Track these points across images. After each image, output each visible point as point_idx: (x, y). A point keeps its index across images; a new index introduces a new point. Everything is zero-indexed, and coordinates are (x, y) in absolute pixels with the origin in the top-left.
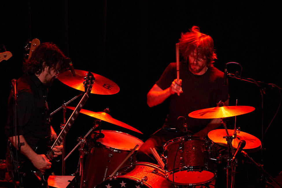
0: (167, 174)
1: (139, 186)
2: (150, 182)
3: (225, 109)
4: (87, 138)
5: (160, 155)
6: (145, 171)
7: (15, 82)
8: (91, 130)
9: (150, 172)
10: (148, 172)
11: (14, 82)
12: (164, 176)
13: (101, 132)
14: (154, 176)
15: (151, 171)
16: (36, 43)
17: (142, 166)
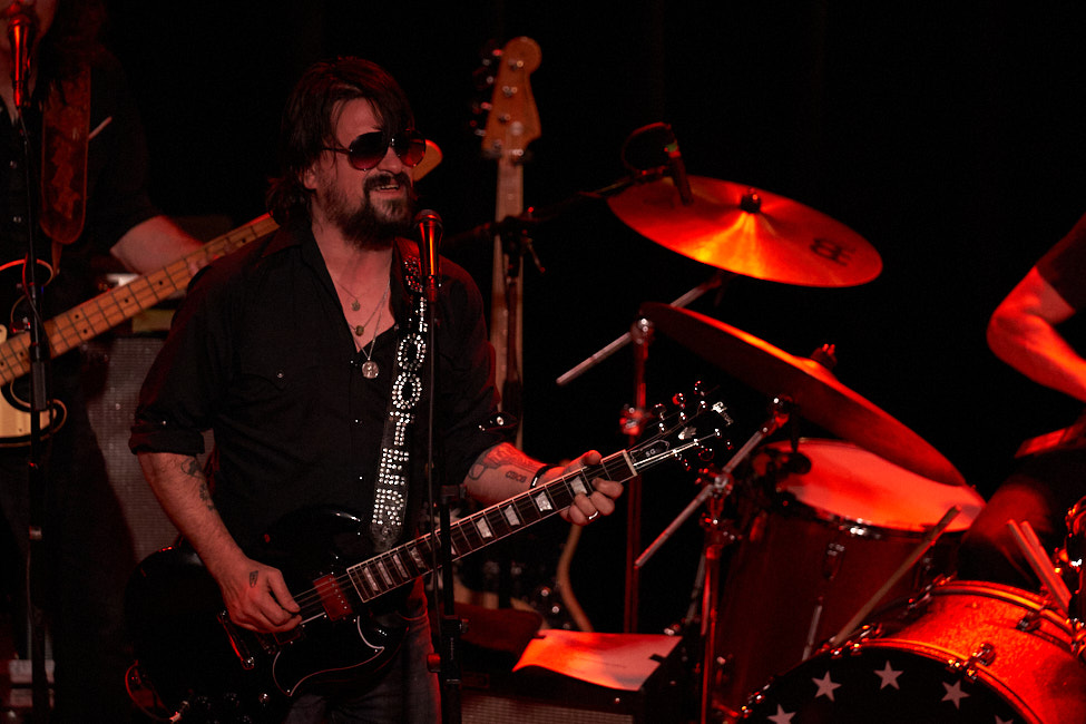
0: (1079, 637)
1: (958, 684)
2: (1005, 666)
4: (736, 473)
5: (1050, 553)
6: (985, 622)
7: (431, 224)
8: (757, 438)
9: (1004, 626)
10: (998, 625)
11: (426, 223)
12: (1065, 647)
13: (801, 449)
14: (1023, 646)
15: (1013, 621)
16: (522, 56)
17: (973, 598)
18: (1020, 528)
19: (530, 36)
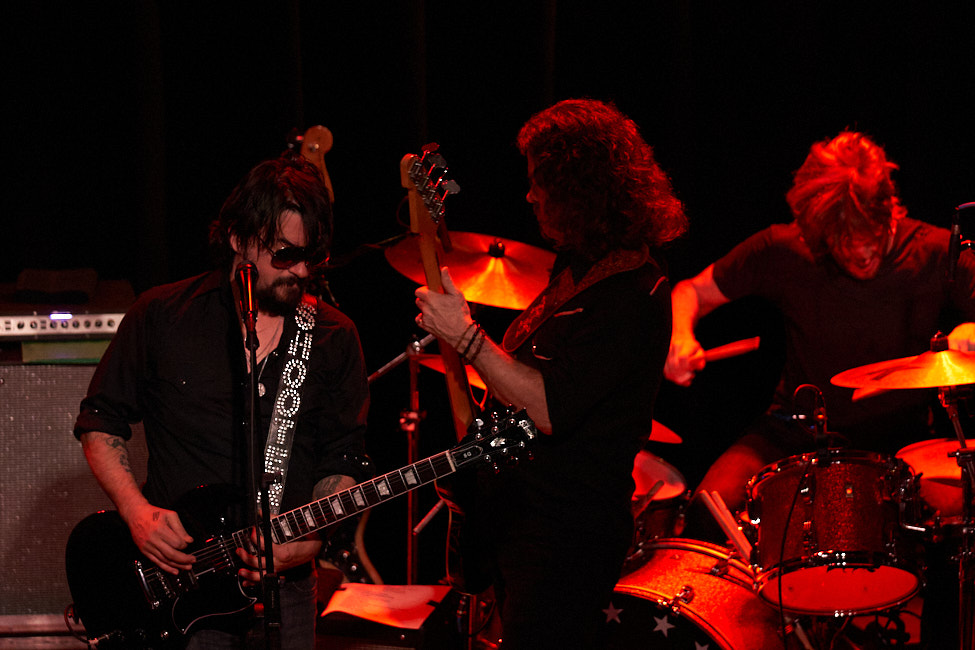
0: (759, 579)
1: (666, 618)
2: (702, 604)
3: (953, 359)
5: (733, 514)
6: (685, 569)
9: (701, 572)
10: (695, 571)
11: (245, 271)
12: (748, 587)
15: (707, 568)
16: (318, 140)
17: (675, 551)
18: (711, 495)
19: (324, 125)
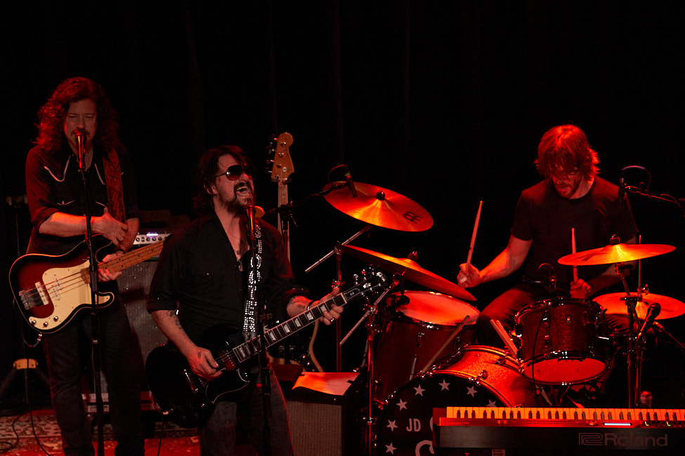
0: (522, 366)
1: (473, 387)
2: (492, 380)
3: (622, 248)
4: (379, 304)
5: (508, 332)
6: (483, 362)
8: (387, 291)
9: (491, 363)
12: (516, 370)
13: (405, 294)
14: (499, 371)
15: (494, 361)
16: (286, 140)
17: (477, 352)
19: (288, 132)
